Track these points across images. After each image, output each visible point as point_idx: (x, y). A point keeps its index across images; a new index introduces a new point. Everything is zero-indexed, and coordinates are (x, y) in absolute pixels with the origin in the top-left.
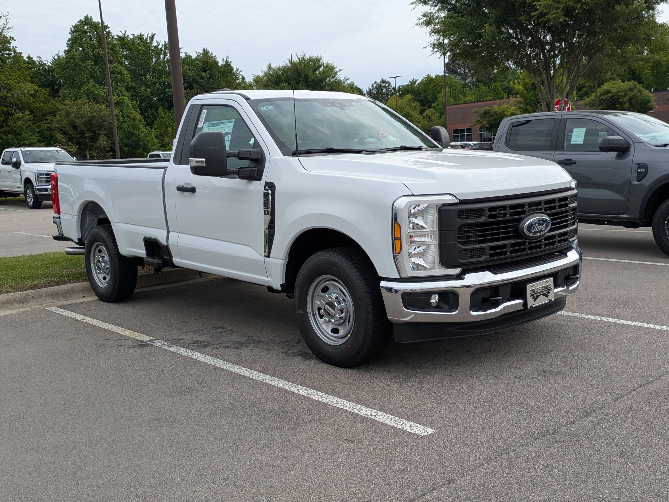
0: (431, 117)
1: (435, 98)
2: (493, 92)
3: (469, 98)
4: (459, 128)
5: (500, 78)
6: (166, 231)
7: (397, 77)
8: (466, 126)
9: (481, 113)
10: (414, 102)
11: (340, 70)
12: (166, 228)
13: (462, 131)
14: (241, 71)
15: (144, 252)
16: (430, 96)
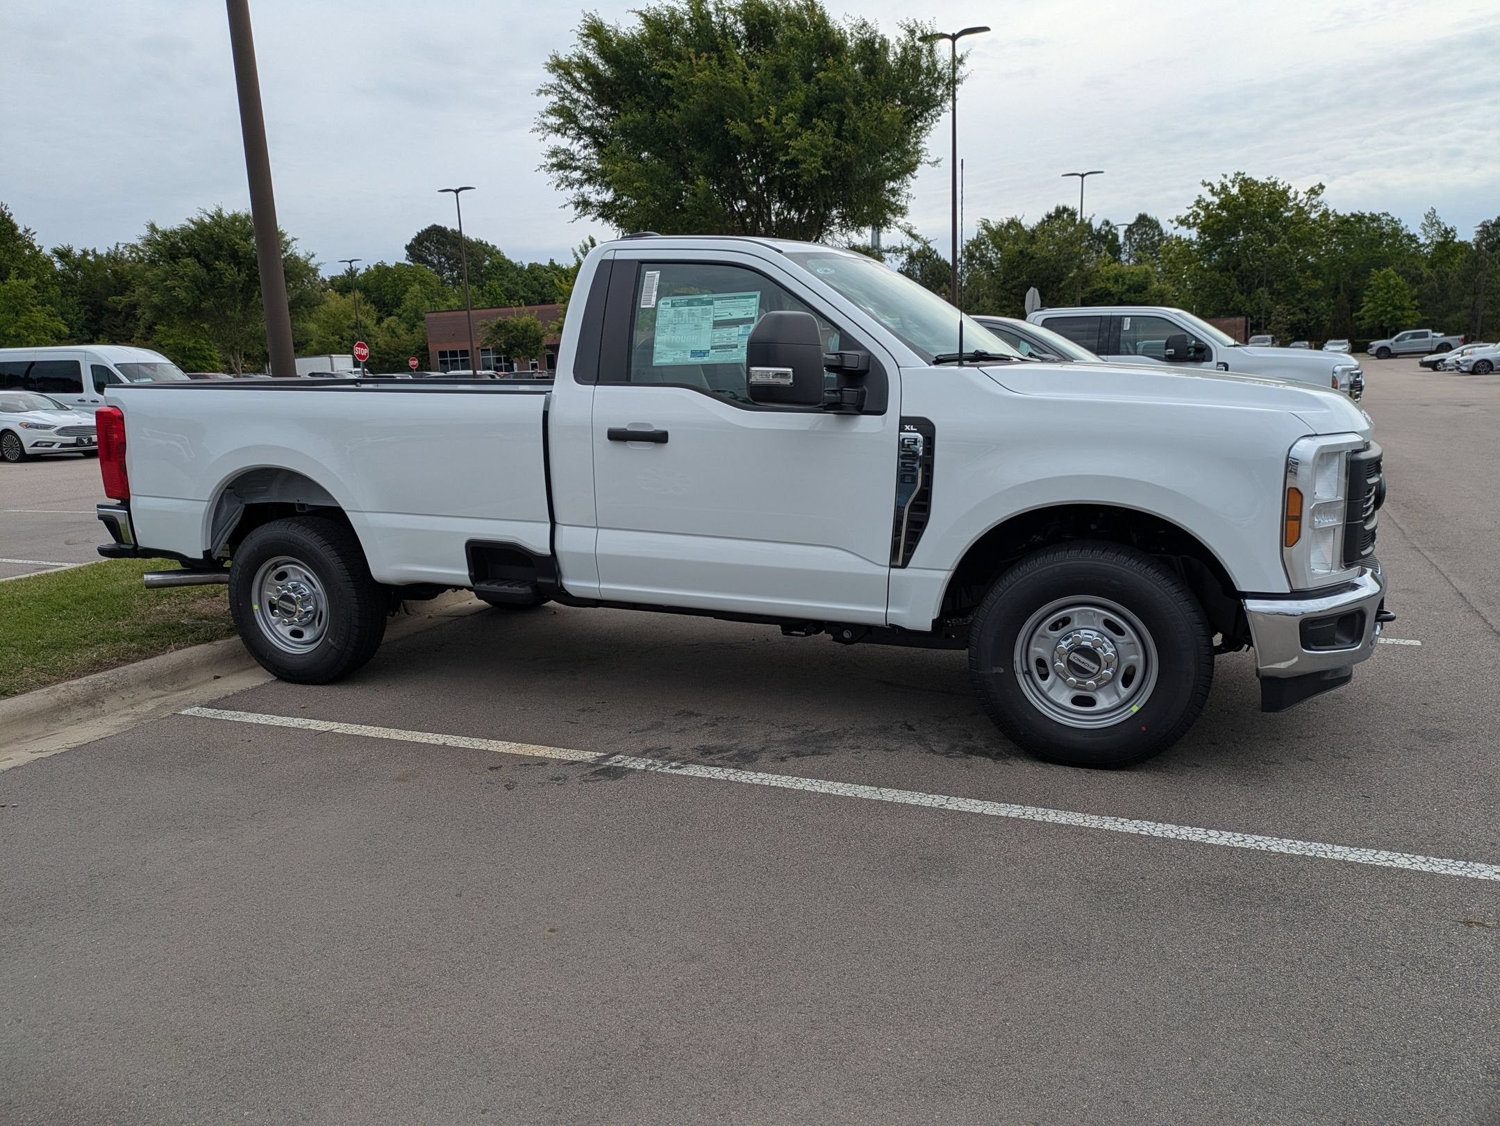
0: (396, 330)
1: (398, 302)
2: (488, 295)
3: (453, 301)
4: (448, 348)
5: (496, 274)
6: (548, 526)
7: (353, 260)
8: (457, 347)
9: (493, 326)
10: (365, 303)
11: (294, 239)
12: (548, 520)
13: (453, 354)
14: (34, 233)
15: (466, 572)
16: (388, 297)
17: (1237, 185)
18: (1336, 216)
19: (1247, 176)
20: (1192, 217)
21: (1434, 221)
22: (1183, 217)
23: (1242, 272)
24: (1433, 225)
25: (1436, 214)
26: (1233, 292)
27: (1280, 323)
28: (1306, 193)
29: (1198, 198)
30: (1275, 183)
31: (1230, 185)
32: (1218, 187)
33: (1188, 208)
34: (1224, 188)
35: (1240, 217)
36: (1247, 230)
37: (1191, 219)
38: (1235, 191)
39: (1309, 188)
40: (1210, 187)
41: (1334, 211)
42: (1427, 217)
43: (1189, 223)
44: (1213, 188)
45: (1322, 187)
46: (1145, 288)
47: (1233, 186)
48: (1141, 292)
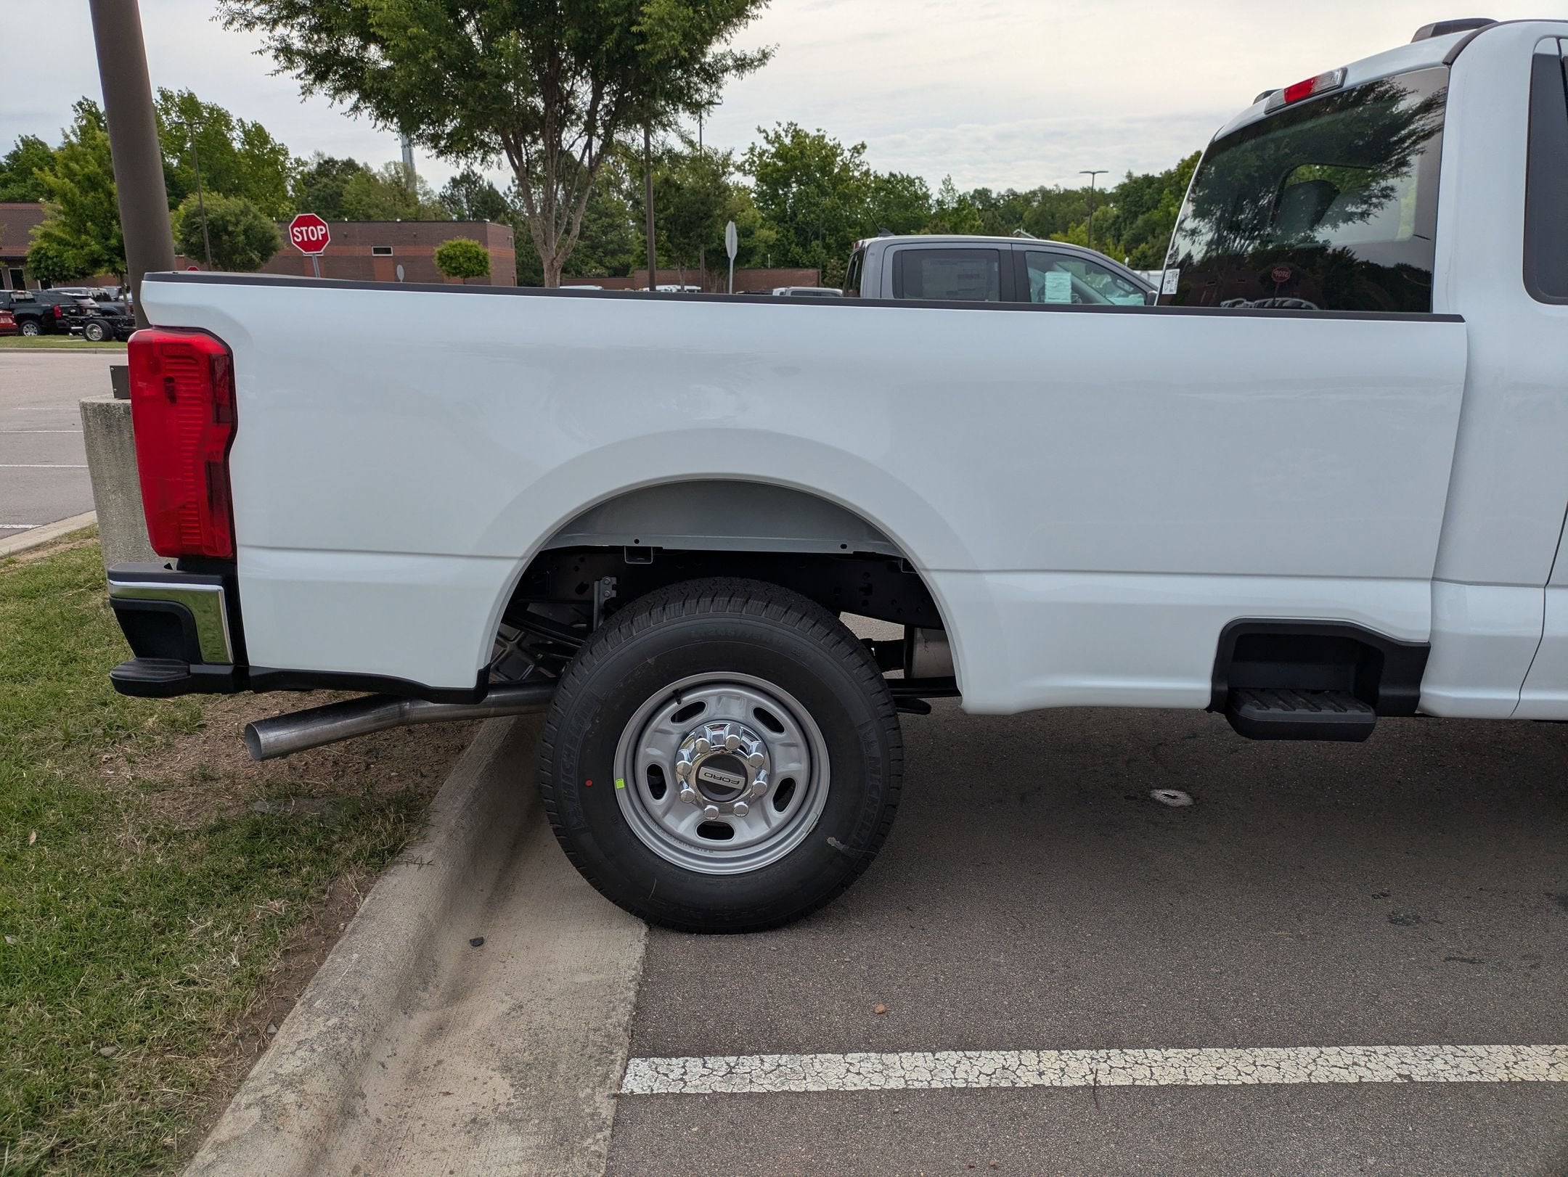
6: (1426, 587)
12: (1429, 572)
17: (790, 135)
18: (876, 177)
19: (798, 128)
20: (747, 164)
21: (950, 188)
22: (739, 163)
23: (798, 224)
24: (948, 191)
25: (952, 182)
26: (790, 244)
27: (835, 276)
28: (850, 151)
29: (751, 145)
30: (823, 137)
31: (783, 134)
32: (772, 135)
33: (743, 155)
34: (778, 136)
35: (795, 169)
36: (799, 182)
37: (747, 167)
38: (787, 141)
39: (853, 146)
40: (764, 134)
41: (875, 172)
42: (944, 183)
43: (744, 170)
44: (768, 136)
45: (864, 146)
46: (752, 233)
47: (786, 136)
48: (748, 236)
